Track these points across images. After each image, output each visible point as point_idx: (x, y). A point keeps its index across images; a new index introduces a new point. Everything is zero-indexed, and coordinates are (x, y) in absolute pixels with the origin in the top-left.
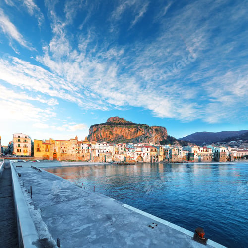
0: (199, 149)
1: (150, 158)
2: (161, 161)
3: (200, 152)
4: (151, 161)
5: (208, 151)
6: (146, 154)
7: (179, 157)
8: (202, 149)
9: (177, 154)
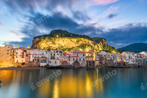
0: (133, 55)
1: (86, 63)
2: (97, 66)
3: (135, 57)
4: (87, 66)
5: (141, 57)
6: (82, 59)
7: (114, 62)
8: (136, 55)
9: (112, 59)
